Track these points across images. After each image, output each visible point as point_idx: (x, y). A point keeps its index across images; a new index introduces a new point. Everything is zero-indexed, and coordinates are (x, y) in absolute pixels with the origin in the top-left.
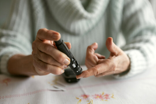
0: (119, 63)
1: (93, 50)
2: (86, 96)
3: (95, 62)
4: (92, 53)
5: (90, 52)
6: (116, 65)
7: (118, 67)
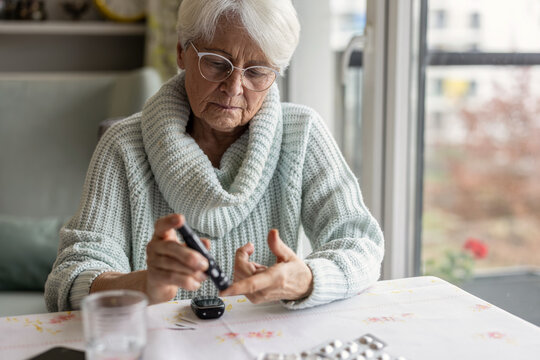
0: (291, 275)
1: (246, 254)
2: (232, 335)
3: (249, 272)
4: (245, 258)
5: (240, 258)
6: (286, 276)
7: (289, 282)
